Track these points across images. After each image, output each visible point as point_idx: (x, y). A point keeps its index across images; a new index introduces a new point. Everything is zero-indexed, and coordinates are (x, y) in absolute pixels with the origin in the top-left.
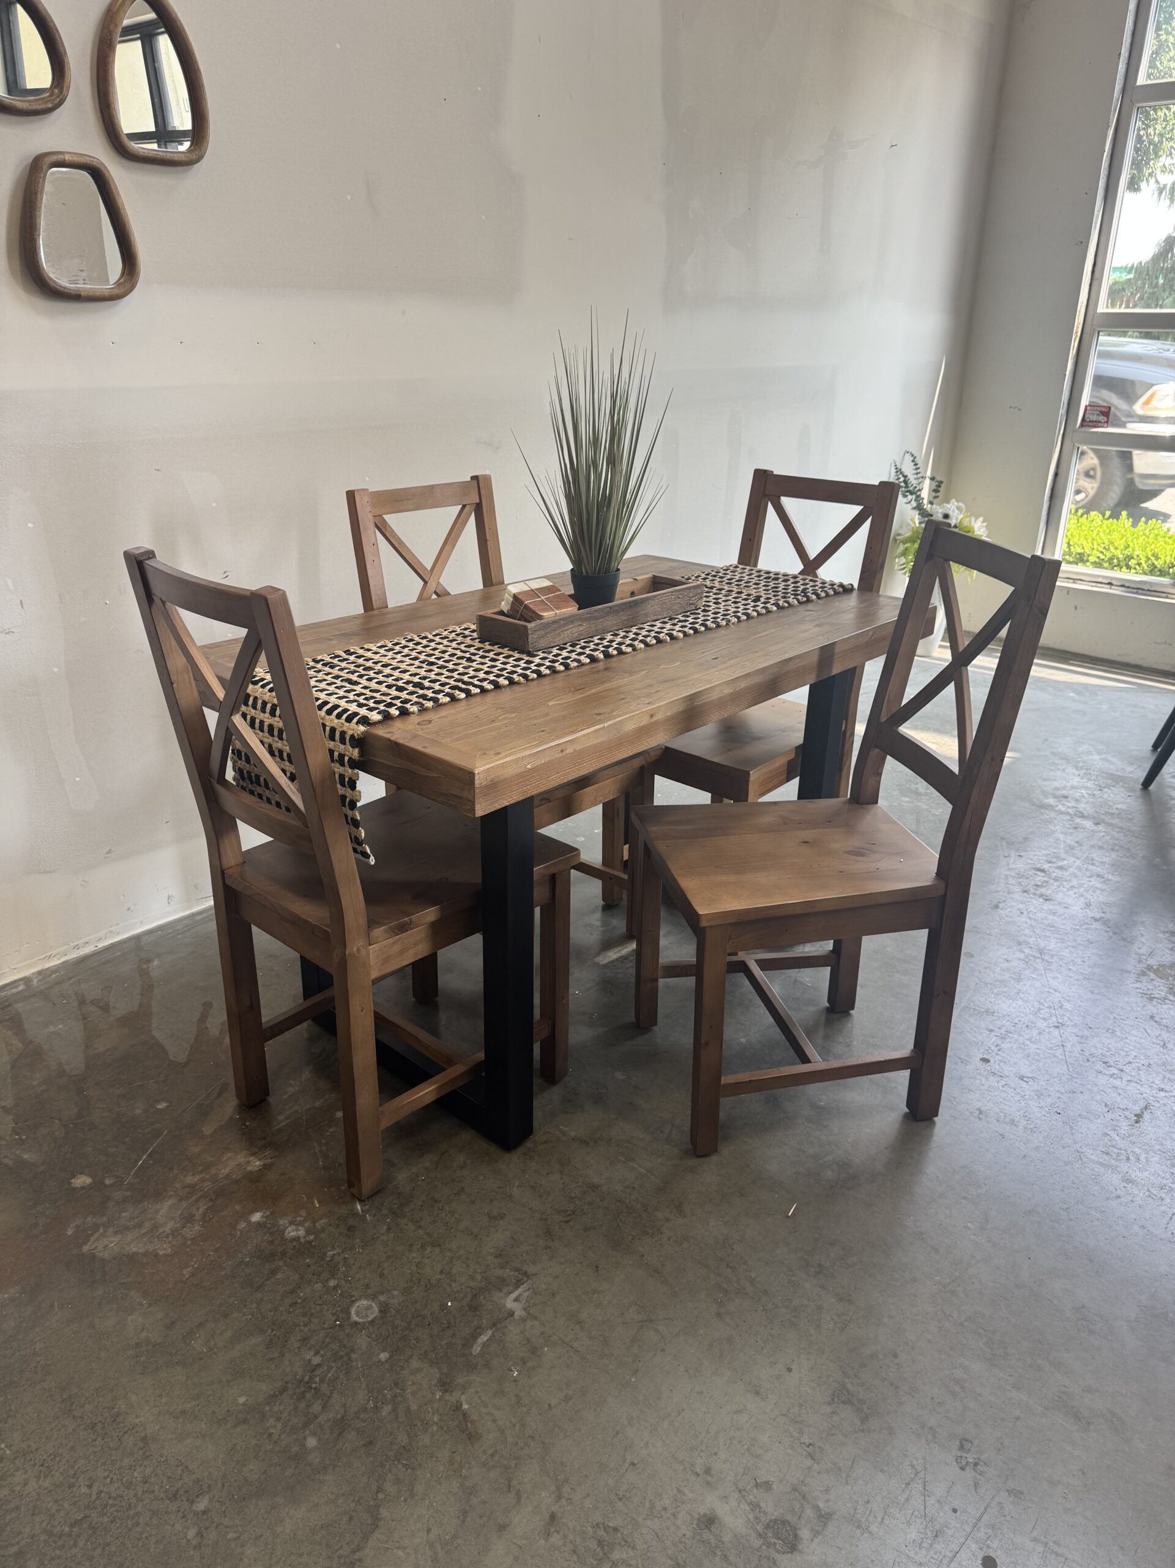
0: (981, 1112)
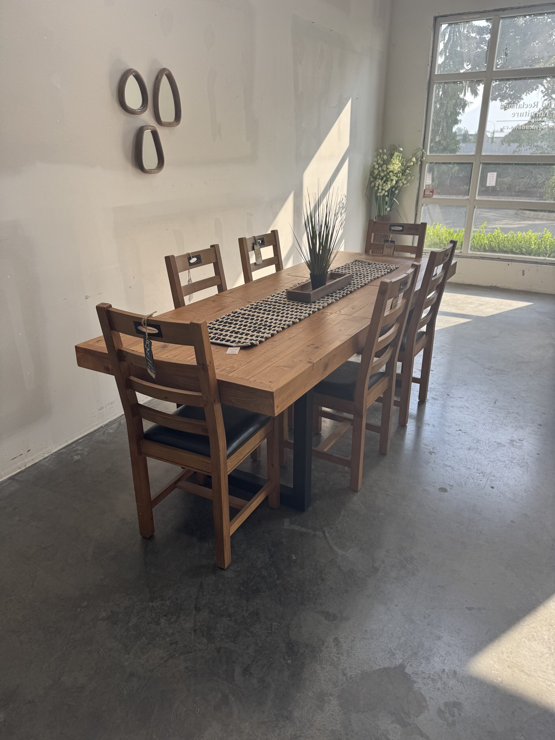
0: (452, 406)
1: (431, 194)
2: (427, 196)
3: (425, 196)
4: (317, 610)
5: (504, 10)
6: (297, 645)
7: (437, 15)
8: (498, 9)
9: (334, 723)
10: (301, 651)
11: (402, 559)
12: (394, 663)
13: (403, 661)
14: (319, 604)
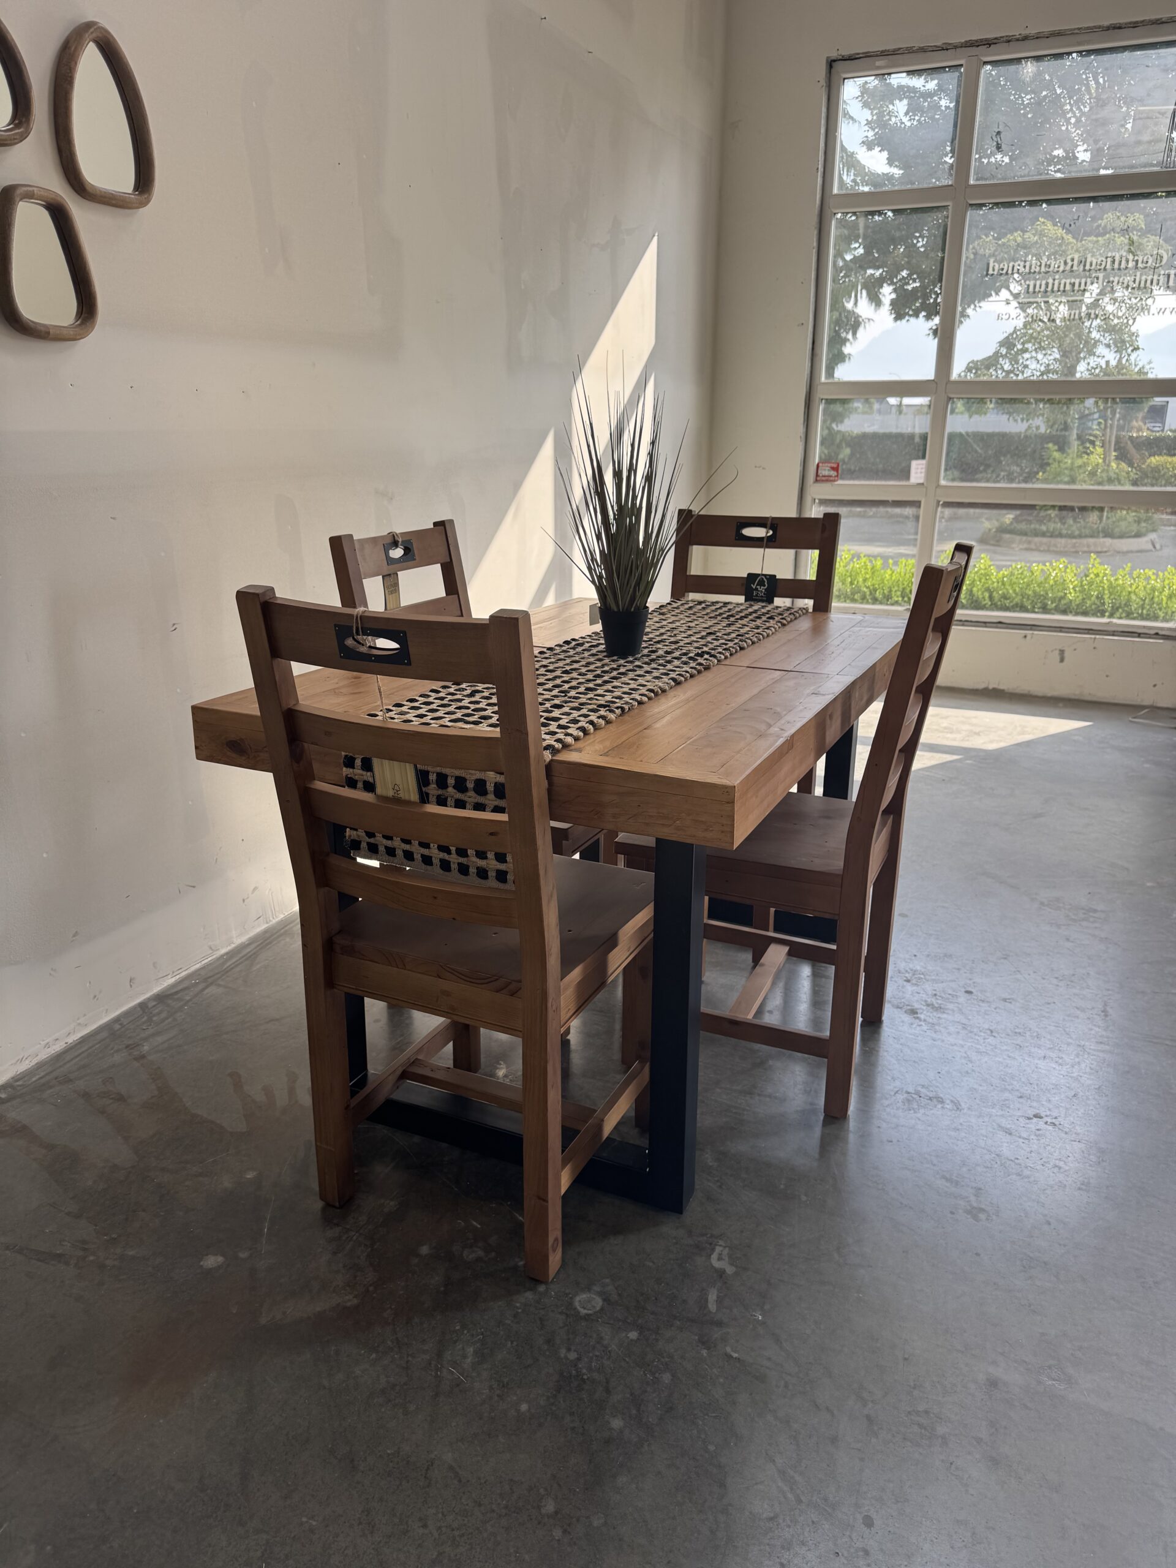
1: (834, 473)
2: (824, 478)
3: (818, 478)
5: (989, 43)
7: (834, 55)
8: (977, 41)
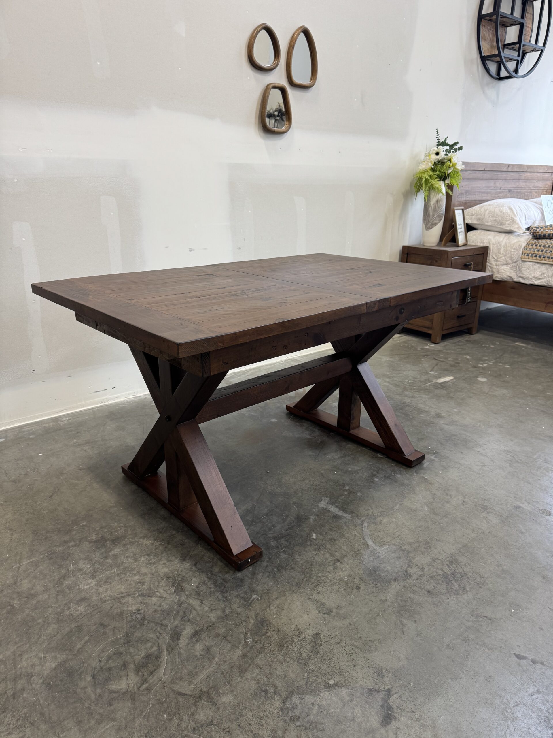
4: (311, 597)
6: (267, 627)
9: (264, 728)
10: (269, 634)
11: (449, 573)
12: (377, 686)
13: (392, 688)
14: (318, 591)
